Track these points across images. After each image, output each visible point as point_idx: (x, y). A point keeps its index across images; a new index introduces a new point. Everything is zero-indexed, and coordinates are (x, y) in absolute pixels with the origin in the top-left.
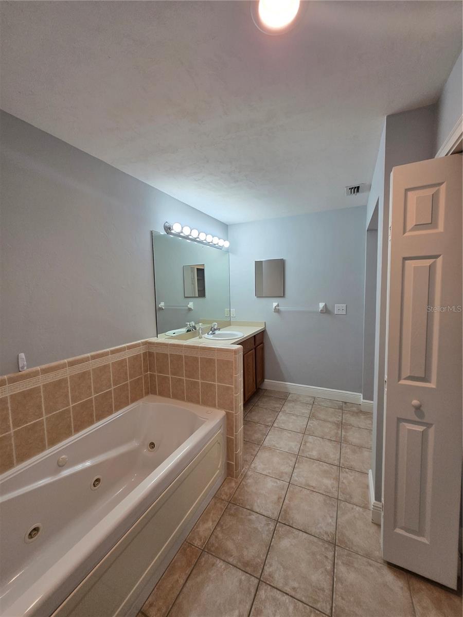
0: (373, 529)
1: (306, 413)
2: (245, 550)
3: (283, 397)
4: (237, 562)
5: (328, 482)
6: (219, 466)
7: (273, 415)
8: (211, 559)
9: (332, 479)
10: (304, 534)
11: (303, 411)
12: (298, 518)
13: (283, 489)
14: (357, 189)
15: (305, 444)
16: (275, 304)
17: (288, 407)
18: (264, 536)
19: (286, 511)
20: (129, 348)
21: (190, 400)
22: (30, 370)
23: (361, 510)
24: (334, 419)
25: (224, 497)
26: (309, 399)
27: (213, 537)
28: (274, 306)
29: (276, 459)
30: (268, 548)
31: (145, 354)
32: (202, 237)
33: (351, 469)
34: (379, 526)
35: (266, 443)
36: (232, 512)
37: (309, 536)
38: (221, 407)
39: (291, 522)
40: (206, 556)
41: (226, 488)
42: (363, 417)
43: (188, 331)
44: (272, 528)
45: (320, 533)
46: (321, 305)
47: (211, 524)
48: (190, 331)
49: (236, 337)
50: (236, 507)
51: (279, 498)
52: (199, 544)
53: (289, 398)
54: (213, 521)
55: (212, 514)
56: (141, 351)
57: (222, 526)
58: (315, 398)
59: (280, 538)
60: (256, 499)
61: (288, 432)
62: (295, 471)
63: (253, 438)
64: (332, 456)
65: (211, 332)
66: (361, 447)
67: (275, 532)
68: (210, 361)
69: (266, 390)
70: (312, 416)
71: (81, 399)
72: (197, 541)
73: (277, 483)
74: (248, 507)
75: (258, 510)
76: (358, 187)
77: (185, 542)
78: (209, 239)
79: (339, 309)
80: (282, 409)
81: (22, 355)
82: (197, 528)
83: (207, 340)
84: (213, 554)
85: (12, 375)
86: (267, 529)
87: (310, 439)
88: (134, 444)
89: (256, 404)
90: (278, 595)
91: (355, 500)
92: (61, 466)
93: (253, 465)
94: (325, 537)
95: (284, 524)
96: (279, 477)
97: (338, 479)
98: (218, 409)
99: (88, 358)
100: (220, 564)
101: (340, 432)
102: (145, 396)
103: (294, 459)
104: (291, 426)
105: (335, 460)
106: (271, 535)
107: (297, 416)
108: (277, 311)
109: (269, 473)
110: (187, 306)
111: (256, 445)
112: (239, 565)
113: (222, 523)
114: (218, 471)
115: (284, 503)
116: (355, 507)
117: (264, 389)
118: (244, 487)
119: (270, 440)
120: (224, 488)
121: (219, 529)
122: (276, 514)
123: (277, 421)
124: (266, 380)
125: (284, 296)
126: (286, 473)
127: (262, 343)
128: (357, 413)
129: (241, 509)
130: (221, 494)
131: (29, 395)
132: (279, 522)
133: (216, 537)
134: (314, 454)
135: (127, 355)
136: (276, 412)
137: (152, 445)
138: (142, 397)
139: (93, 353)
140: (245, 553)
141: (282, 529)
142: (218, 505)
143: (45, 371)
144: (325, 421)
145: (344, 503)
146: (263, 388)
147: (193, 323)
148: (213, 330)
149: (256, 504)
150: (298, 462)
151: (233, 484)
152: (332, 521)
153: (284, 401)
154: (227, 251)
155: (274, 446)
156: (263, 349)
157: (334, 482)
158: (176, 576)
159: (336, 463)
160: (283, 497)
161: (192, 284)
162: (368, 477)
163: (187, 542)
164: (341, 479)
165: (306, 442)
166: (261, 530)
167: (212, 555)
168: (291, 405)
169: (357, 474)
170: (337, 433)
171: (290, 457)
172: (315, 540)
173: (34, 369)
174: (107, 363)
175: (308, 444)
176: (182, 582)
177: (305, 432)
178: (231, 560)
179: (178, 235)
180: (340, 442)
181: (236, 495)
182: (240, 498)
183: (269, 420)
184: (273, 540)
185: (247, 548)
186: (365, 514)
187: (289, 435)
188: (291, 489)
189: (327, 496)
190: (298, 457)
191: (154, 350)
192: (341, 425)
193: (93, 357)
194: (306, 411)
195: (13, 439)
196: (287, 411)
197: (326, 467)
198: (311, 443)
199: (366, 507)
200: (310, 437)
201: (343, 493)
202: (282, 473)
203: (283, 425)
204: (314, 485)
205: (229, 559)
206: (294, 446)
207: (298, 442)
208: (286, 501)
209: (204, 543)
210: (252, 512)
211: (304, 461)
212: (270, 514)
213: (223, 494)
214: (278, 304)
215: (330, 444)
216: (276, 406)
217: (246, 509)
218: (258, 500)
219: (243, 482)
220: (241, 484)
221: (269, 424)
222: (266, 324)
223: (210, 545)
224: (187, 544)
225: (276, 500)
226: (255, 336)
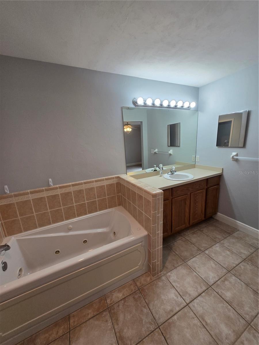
1: (244, 254)
2: (127, 328)
3: (230, 232)
4: (118, 332)
5: (225, 330)
6: (139, 264)
7: (210, 243)
8: (108, 317)
9: (232, 330)
11: (242, 251)
15: (224, 281)
17: (228, 242)
18: (143, 329)
19: (170, 325)
22: (54, 186)
25: (138, 284)
27: (117, 304)
29: (189, 279)
30: (140, 340)
31: (117, 183)
32: (165, 103)
35: (190, 263)
36: (136, 297)
38: (146, 228)
39: (168, 336)
40: (107, 313)
41: (143, 279)
44: (152, 328)
47: (121, 296)
50: (140, 295)
51: (171, 311)
52: (109, 302)
53: (235, 234)
54: (123, 295)
55: (125, 290)
56: (115, 181)
57: (125, 302)
59: (152, 341)
61: (214, 263)
62: (199, 298)
64: (247, 308)
65: (170, 173)
67: (152, 334)
68: (141, 197)
69: (218, 220)
70: (248, 260)
71: (79, 202)
72: (109, 300)
73: (178, 298)
74: (147, 301)
75: (151, 308)
77: (104, 296)
78: (173, 104)
80: (222, 242)
81: (50, 180)
82: (114, 292)
85: (46, 188)
86: (149, 326)
87: (233, 279)
89: (202, 229)
92: (70, 230)
93: (169, 274)
95: (162, 333)
96: (183, 294)
97: (238, 336)
99: (82, 183)
100: (110, 324)
102: (118, 206)
103: (204, 288)
104: (220, 259)
105: (248, 314)
106: (148, 333)
107: (232, 253)
108: (235, 159)
109: (177, 286)
110: (168, 152)
111: (181, 260)
112: (118, 334)
113: (127, 299)
114: (138, 267)
115: (173, 318)
117: (216, 219)
118: (153, 285)
119: (196, 262)
121: (123, 302)
122: (162, 320)
123: (211, 249)
124: (219, 213)
126: (190, 295)
127: (218, 184)
129: (142, 299)
130: (138, 281)
131: (55, 197)
132: (160, 328)
133: (118, 306)
134: (228, 295)
136: (215, 241)
137: (115, 233)
139: (85, 181)
140: (125, 331)
141: (157, 335)
142: (132, 286)
143: (60, 188)
146: (215, 218)
149: (153, 303)
150: (207, 293)
151: (149, 279)
153: (227, 235)
154: (197, 110)
155: (195, 268)
157: (232, 335)
158: (90, 311)
159: (248, 318)
160: (175, 312)
163: (105, 296)
164: (243, 337)
165: (226, 279)
166: (144, 323)
167: (110, 315)
171: (202, 284)
173: (56, 186)
174: (93, 187)
175: (226, 283)
177: (231, 270)
178: (116, 327)
181: (145, 288)
182: (146, 291)
184: (147, 338)
185: (128, 328)
187: (213, 265)
188: (186, 310)
189: (215, 341)
190: (210, 288)
193: (85, 183)
194: (246, 253)
195: (50, 213)
196: (225, 245)
197: (232, 314)
198: (230, 283)
200: (234, 278)
202: (187, 293)
203: (213, 255)
204: (208, 321)
205: (115, 326)
206: (212, 277)
207: (218, 275)
208: (175, 317)
209: (111, 304)
210: (147, 307)
211: (213, 295)
212: (157, 317)
213: (139, 281)
214: (237, 154)
215: (252, 296)
216: (218, 236)
217: (145, 301)
218: (156, 300)
219: (155, 282)
220: (153, 282)
221: (202, 249)
222: (224, 170)
223: (112, 308)
224: (104, 298)
225: (168, 310)
226: (207, 179)
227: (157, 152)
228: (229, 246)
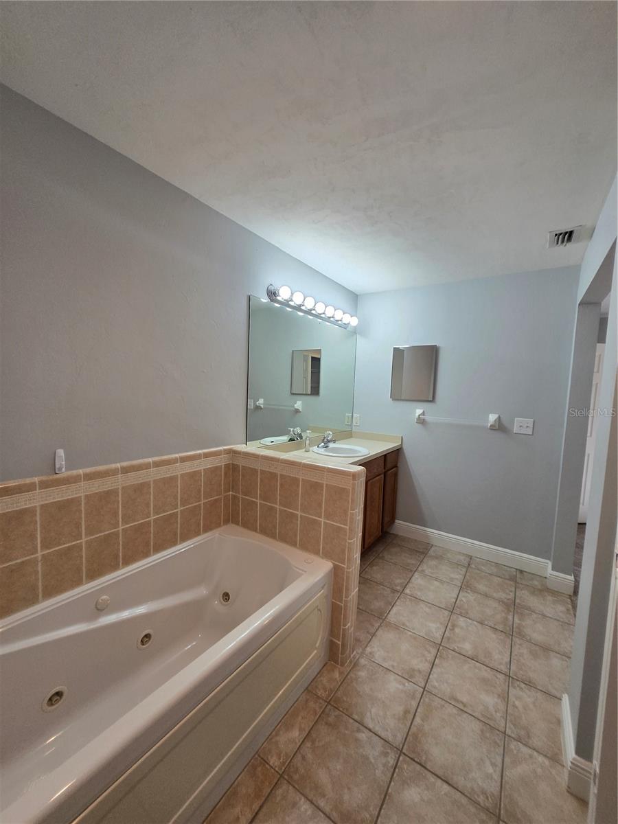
0: (569, 805)
1: (457, 579)
2: (346, 791)
3: (422, 550)
4: (332, 810)
5: (490, 701)
6: (317, 645)
7: (404, 575)
8: (292, 794)
9: (496, 696)
10: (445, 786)
11: (452, 576)
12: (437, 754)
13: (413, 697)
14: (568, 236)
15: (453, 629)
16: (419, 412)
17: (428, 566)
18: (378, 773)
19: (416, 737)
20: (206, 455)
21: (284, 539)
22: (70, 473)
23: (547, 762)
24: (502, 595)
25: (320, 693)
26: (462, 558)
27: (299, 757)
28: (417, 415)
29: (405, 646)
30: (383, 796)
31: (227, 466)
32: (320, 309)
33: (530, 684)
34: (583, 802)
35: (392, 617)
36: (331, 719)
37: (454, 791)
38: (327, 555)
39: (424, 758)
40: (285, 787)
41: (325, 680)
42: (550, 598)
43: (291, 440)
44: (392, 762)
45: (473, 789)
46: (492, 418)
47: (297, 735)
48: (294, 440)
49: (357, 455)
50: (337, 713)
51: (406, 712)
52: (276, 764)
53: (431, 552)
54: (301, 730)
55: (300, 718)
56: (222, 461)
57: (313, 742)
58: (471, 557)
59: (404, 783)
60: (369, 706)
61: (426, 606)
62: (434, 670)
63: (372, 607)
64: (496, 656)
65: (323, 444)
66: (546, 649)
67: (397, 770)
68: (316, 486)
69: (398, 535)
70: (465, 586)
71: (134, 521)
72: (274, 758)
73: (404, 685)
74: (356, 717)
75: (371, 726)
76: (571, 233)
77: (256, 756)
78: (330, 312)
79: (521, 425)
80: (420, 569)
81: (61, 452)
82: (276, 735)
83: (315, 456)
84: (296, 786)
85: (44, 478)
86: (384, 760)
87: (462, 621)
88: (202, 591)
89: (381, 555)
91: (536, 742)
92: (100, 610)
93: (368, 649)
94: (481, 799)
95: (413, 759)
96: (409, 675)
97: (505, 698)
98: (323, 558)
99: (149, 464)
100: (305, 806)
101: (510, 617)
102: (224, 524)
103: (434, 651)
104: (430, 596)
105: (501, 664)
106: (389, 775)
107: (441, 582)
108: (421, 421)
109: (393, 666)
110: (294, 406)
111: (376, 618)
113: (314, 736)
114: (315, 652)
115: (415, 723)
116: (535, 753)
117: (393, 534)
118: (352, 682)
119: (398, 613)
120: (322, 678)
121: (308, 744)
122: (400, 738)
123: (410, 585)
124: (397, 521)
125: (433, 400)
126: (420, 672)
127: (396, 466)
128: (541, 591)
129: (345, 717)
130: (317, 687)
131: (67, 506)
132: (404, 754)
133: (304, 758)
134: (467, 647)
135: (203, 465)
136: (410, 571)
137: (226, 596)
138: (219, 525)
139: (156, 459)
140: (346, 797)
141: (408, 768)
142: (312, 704)
143: (88, 477)
144: (486, 595)
145: (515, 743)
146: (391, 532)
147: (298, 430)
148: (327, 442)
149: (368, 714)
150: (440, 656)
151: (336, 675)
152: (495, 771)
153: (422, 557)
154: (355, 332)
155: (404, 624)
156: (396, 475)
157: (499, 701)
158: (237, 810)
159: (503, 668)
160: (413, 711)
161: (304, 377)
162: (560, 704)
163: (259, 756)
164: (512, 699)
165: (454, 626)
166: (373, 761)
167: (294, 787)
168: (433, 563)
169: (539, 695)
170: (506, 619)
171: (428, 646)
172: (464, 801)
173: (75, 472)
174: (174, 474)
175: (457, 630)
177: (453, 609)
178: (322, 803)
179: (286, 303)
180: (511, 634)
181: (339, 694)
182: (345, 699)
183: (398, 581)
184: (392, 784)
185: (349, 789)
186: (554, 772)
187: (427, 610)
188: (427, 700)
189: (487, 725)
190: (440, 648)
191: (240, 462)
192: (513, 606)
193: (156, 464)
194: (457, 577)
195: (40, 564)
196: (427, 572)
197: (486, 673)
198: (462, 628)
199: (555, 758)
200: (462, 619)
201: (514, 725)
202: (414, 670)
203: (419, 594)
204: (464, 700)
205: (319, 802)
206: (434, 629)
207: (441, 624)
208: (418, 720)
209: (284, 763)
210: (361, 728)
211: (450, 656)
212: (389, 736)
213: (319, 687)
214: (424, 412)
215: (494, 636)
216: (409, 561)
217: (354, 719)
218: (372, 707)
219: (352, 675)
220: (349, 677)
221: (398, 588)
222: (404, 439)
223: (292, 770)
224: (259, 758)
225: (402, 713)
226: (385, 455)
227: (262, 406)
228: (432, 573)
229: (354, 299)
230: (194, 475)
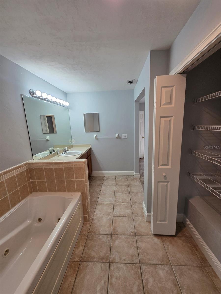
0: (148, 224)
2: (100, 253)
3: (102, 178)
5: (128, 211)
6: (81, 219)
7: (99, 188)
8: (85, 264)
10: (124, 236)
11: (112, 183)
12: (120, 230)
13: (111, 220)
16: (95, 135)
17: (105, 183)
18: (107, 243)
19: (114, 229)
20: (16, 168)
21: (59, 191)
23: (142, 218)
24: (125, 184)
25: (85, 233)
26: (113, 177)
27: (84, 253)
28: (95, 136)
29: (105, 208)
30: (110, 248)
31: (27, 170)
32: (54, 99)
33: (135, 203)
34: (150, 222)
35: (99, 201)
36: (90, 238)
39: (117, 233)
40: (82, 264)
41: (85, 228)
42: (135, 180)
43: (51, 153)
44: (110, 238)
45: (129, 233)
46: (117, 135)
47: (81, 248)
48: (52, 153)
49: (79, 154)
50: (91, 235)
51: (110, 224)
52: (77, 260)
53: (105, 178)
54: (82, 246)
55: (81, 243)
56: (24, 169)
57: (87, 247)
58: (115, 176)
59: (114, 241)
60: (100, 229)
62: (114, 210)
63: (93, 201)
64: (127, 200)
65: (64, 152)
66: (137, 193)
67: (112, 240)
68: (70, 169)
69: (94, 176)
70: (116, 185)
72: (76, 258)
73: (108, 218)
74: (97, 233)
75: (102, 233)
76: (132, 81)
78: (58, 101)
79: (124, 136)
80: (103, 184)
82: (75, 252)
83: (62, 158)
84: (86, 261)
86: (108, 239)
87: (118, 194)
88: (28, 222)
90: (119, 265)
91: (139, 215)
93: (95, 213)
94: (131, 234)
95: (115, 235)
96: (108, 215)
97: (131, 209)
98: (77, 192)
100: (90, 264)
101: (128, 189)
102: (30, 194)
103: (113, 205)
104: (108, 191)
105: (129, 201)
106: (110, 242)
107: (110, 186)
108: (96, 138)
109: (103, 215)
110: (46, 139)
111: (95, 204)
112: (99, 260)
113: (87, 245)
114: (80, 222)
115: (113, 226)
116: (140, 218)
117: (92, 176)
118: (93, 225)
119: (101, 199)
120: (84, 228)
121: (86, 248)
122: (110, 232)
123: (102, 190)
124: (93, 172)
125: (99, 131)
126: (111, 212)
127: (90, 155)
128: (133, 179)
129: (94, 235)
130: (83, 232)
132: (112, 235)
133: (86, 253)
134: (120, 201)
135: (15, 173)
136: (101, 186)
137: (40, 220)
138: (28, 195)
140: (101, 254)
141: (114, 237)
142: (83, 237)
144: (122, 185)
145: (135, 218)
147: (53, 148)
148: (65, 151)
149: (100, 231)
150: (115, 206)
151: (88, 225)
152: (133, 226)
153: (103, 180)
154: (68, 108)
155: (103, 202)
156: (91, 157)
157: (130, 210)
158: (69, 280)
159: (129, 202)
162: (142, 204)
163: (71, 261)
164: (133, 208)
165: (116, 196)
166: (105, 241)
167: (85, 262)
168: (106, 181)
169: (138, 204)
170: (127, 189)
171: (111, 205)
172: (128, 236)
175: (117, 197)
176: (73, 281)
177: (115, 192)
178: (95, 260)
179: (39, 98)
180: (129, 193)
181: (90, 230)
182: (93, 230)
183: (98, 190)
184: (112, 243)
185: (101, 252)
186: (143, 219)
187: (108, 195)
188: (114, 219)
189: (129, 217)
190: (114, 204)
191: (33, 167)
192: (128, 186)
194: (113, 183)
196: (105, 185)
197: (126, 205)
199: (143, 217)
200: (117, 194)
201: (134, 214)
202: (109, 213)
203: (105, 191)
204: (123, 214)
206: (112, 199)
207: (113, 197)
208: (113, 224)
209: (80, 258)
210: (100, 235)
211: (117, 205)
212: (108, 233)
213: (84, 231)
214: (97, 135)
215: (126, 195)
216: (99, 183)
217: (97, 234)
218: (101, 228)
219: (93, 223)
220: (92, 224)
221: (99, 192)
222: (91, 145)
223: (83, 258)
224: (71, 262)
225: (109, 225)
226: (87, 152)
228: (107, 184)
229: (66, 95)
230: (12, 178)
